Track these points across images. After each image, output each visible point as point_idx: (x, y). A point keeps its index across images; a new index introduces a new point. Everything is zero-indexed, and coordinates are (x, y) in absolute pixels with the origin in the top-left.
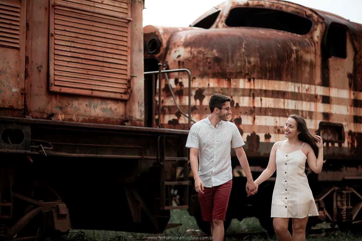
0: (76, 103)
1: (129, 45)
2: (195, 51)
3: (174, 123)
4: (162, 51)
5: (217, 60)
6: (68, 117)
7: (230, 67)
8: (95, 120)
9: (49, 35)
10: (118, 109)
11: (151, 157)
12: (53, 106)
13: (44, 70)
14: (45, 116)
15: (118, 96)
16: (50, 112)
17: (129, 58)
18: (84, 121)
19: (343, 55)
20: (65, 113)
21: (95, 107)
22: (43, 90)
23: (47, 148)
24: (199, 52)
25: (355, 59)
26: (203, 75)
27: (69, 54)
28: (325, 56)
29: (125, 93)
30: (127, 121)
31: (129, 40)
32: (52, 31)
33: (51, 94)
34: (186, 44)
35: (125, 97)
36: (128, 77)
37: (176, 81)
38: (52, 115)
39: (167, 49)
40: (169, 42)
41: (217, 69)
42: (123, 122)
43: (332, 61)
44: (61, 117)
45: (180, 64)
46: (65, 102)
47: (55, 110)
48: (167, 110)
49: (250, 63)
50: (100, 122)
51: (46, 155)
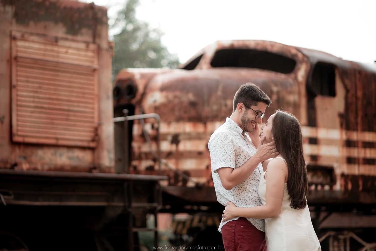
0: (40, 152)
1: (96, 92)
2: (171, 95)
3: (150, 169)
4: (138, 96)
5: (193, 104)
6: (33, 166)
7: (206, 111)
8: (62, 169)
9: (12, 87)
10: (85, 158)
11: (118, 204)
12: (16, 155)
13: (6, 121)
14: (9, 166)
15: (85, 144)
16: (13, 162)
17: (96, 106)
18: (50, 170)
19: (332, 93)
20: (30, 162)
21: (61, 155)
22: (6, 141)
23: (6, 197)
24: (175, 97)
25: (346, 98)
26: (179, 119)
27: (32, 104)
28: (311, 96)
29: (93, 140)
30: (95, 168)
31: (96, 88)
32: (14, 83)
33: (14, 144)
34: (164, 88)
35: (92, 145)
36: (95, 125)
37: (153, 127)
38: (16, 165)
39: (144, 95)
40: (146, 87)
41: (193, 113)
42: (90, 170)
43: (319, 101)
44: (25, 167)
45: (156, 109)
46: (29, 151)
47: (18, 160)
48: (143, 156)
50: (67, 171)
51: (5, 204)
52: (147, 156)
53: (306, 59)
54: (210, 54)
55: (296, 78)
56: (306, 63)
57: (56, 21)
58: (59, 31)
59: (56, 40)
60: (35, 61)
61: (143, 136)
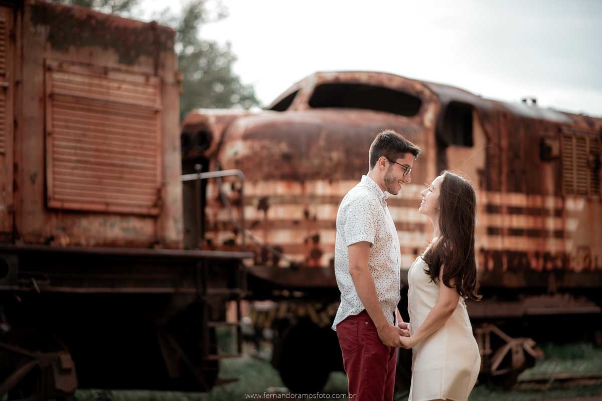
0: (84, 222)
1: (158, 141)
2: (257, 145)
3: (230, 244)
4: (213, 147)
5: (287, 157)
6: (74, 241)
7: (304, 166)
8: (113, 244)
9: (46, 135)
10: (145, 229)
11: (189, 290)
12: (52, 226)
13: (39, 179)
14: (42, 240)
15: (144, 211)
16: (49, 235)
17: (159, 160)
18: (97, 245)
19: (468, 142)
20: (70, 235)
21: (112, 226)
22: (39, 207)
23: (40, 282)
24: (263, 147)
25: (487, 150)
26: (268, 178)
27: (74, 158)
28: (441, 146)
29: (155, 206)
30: (157, 242)
31: (158, 135)
32: (49, 128)
33: (49, 211)
34: (248, 136)
35: (154, 211)
36: (158, 185)
37: (233, 187)
38: (52, 238)
39: (221, 144)
40: (223, 135)
41: (286, 169)
42: (152, 245)
43: (452, 153)
44: (64, 241)
45: (238, 163)
46: (69, 221)
47: (56, 232)
48: (220, 226)
49: (331, 159)
50: (120, 246)
51: (39, 291)
52: (226, 226)
53: (435, 97)
54: (308, 90)
55: (422, 123)
56: (436, 102)
57: (105, 47)
58: (109, 59)
59: (105, 72)
60: (78, 100)
61: (220, 199)
